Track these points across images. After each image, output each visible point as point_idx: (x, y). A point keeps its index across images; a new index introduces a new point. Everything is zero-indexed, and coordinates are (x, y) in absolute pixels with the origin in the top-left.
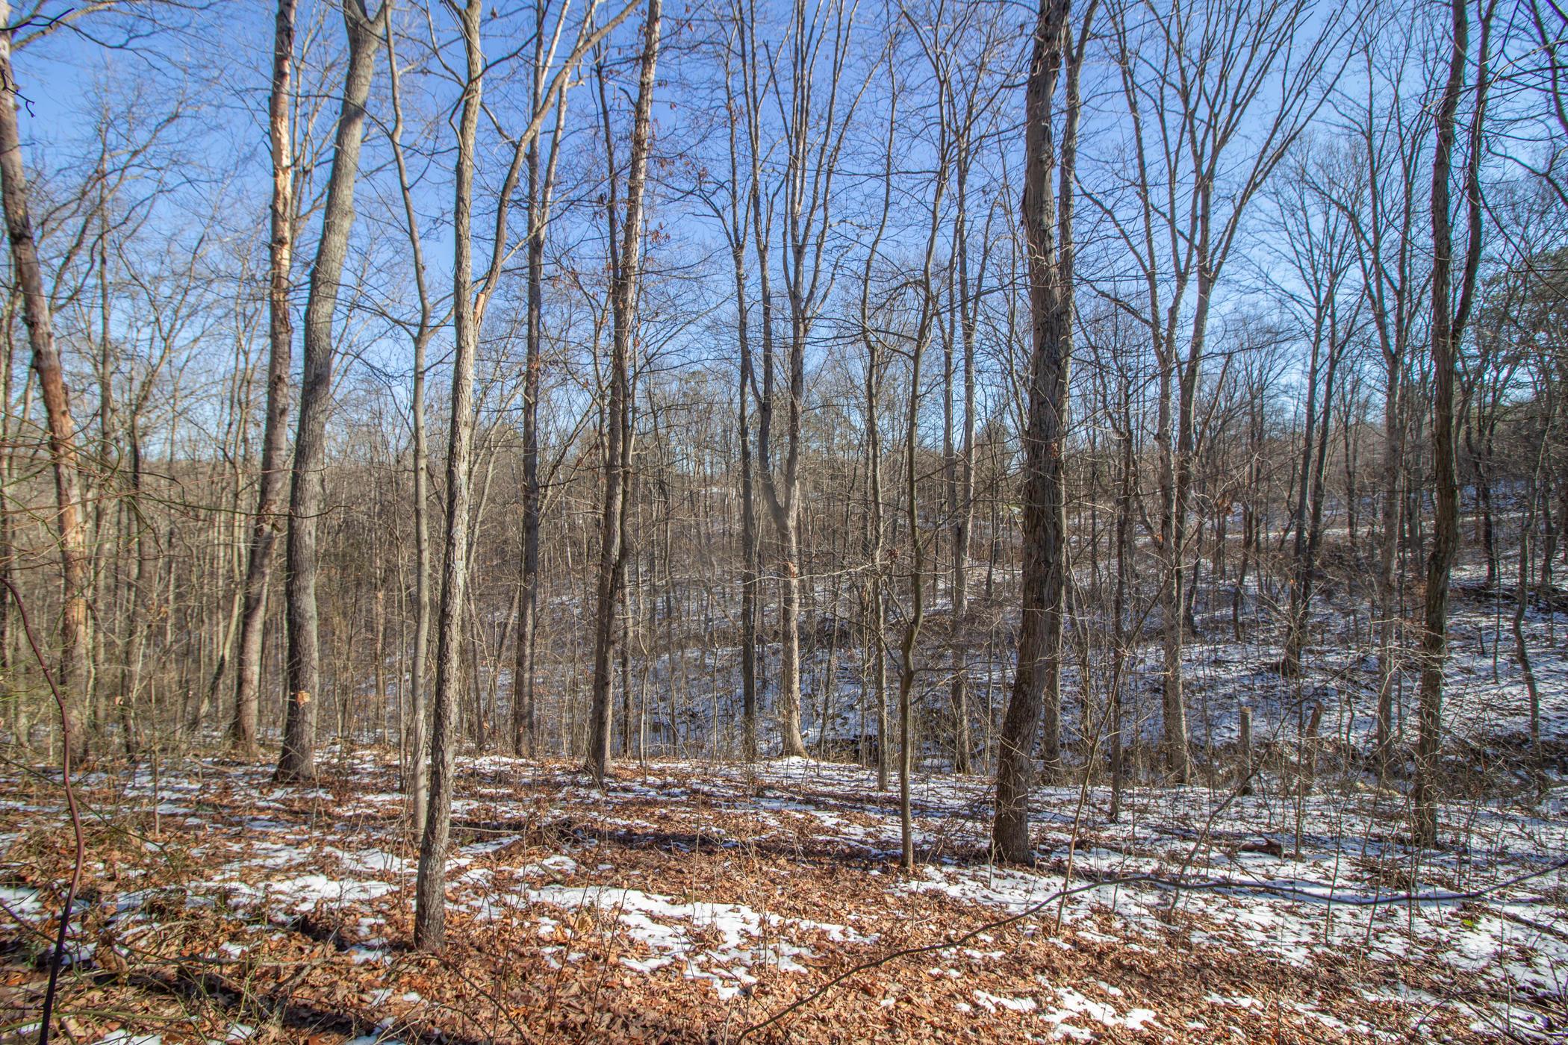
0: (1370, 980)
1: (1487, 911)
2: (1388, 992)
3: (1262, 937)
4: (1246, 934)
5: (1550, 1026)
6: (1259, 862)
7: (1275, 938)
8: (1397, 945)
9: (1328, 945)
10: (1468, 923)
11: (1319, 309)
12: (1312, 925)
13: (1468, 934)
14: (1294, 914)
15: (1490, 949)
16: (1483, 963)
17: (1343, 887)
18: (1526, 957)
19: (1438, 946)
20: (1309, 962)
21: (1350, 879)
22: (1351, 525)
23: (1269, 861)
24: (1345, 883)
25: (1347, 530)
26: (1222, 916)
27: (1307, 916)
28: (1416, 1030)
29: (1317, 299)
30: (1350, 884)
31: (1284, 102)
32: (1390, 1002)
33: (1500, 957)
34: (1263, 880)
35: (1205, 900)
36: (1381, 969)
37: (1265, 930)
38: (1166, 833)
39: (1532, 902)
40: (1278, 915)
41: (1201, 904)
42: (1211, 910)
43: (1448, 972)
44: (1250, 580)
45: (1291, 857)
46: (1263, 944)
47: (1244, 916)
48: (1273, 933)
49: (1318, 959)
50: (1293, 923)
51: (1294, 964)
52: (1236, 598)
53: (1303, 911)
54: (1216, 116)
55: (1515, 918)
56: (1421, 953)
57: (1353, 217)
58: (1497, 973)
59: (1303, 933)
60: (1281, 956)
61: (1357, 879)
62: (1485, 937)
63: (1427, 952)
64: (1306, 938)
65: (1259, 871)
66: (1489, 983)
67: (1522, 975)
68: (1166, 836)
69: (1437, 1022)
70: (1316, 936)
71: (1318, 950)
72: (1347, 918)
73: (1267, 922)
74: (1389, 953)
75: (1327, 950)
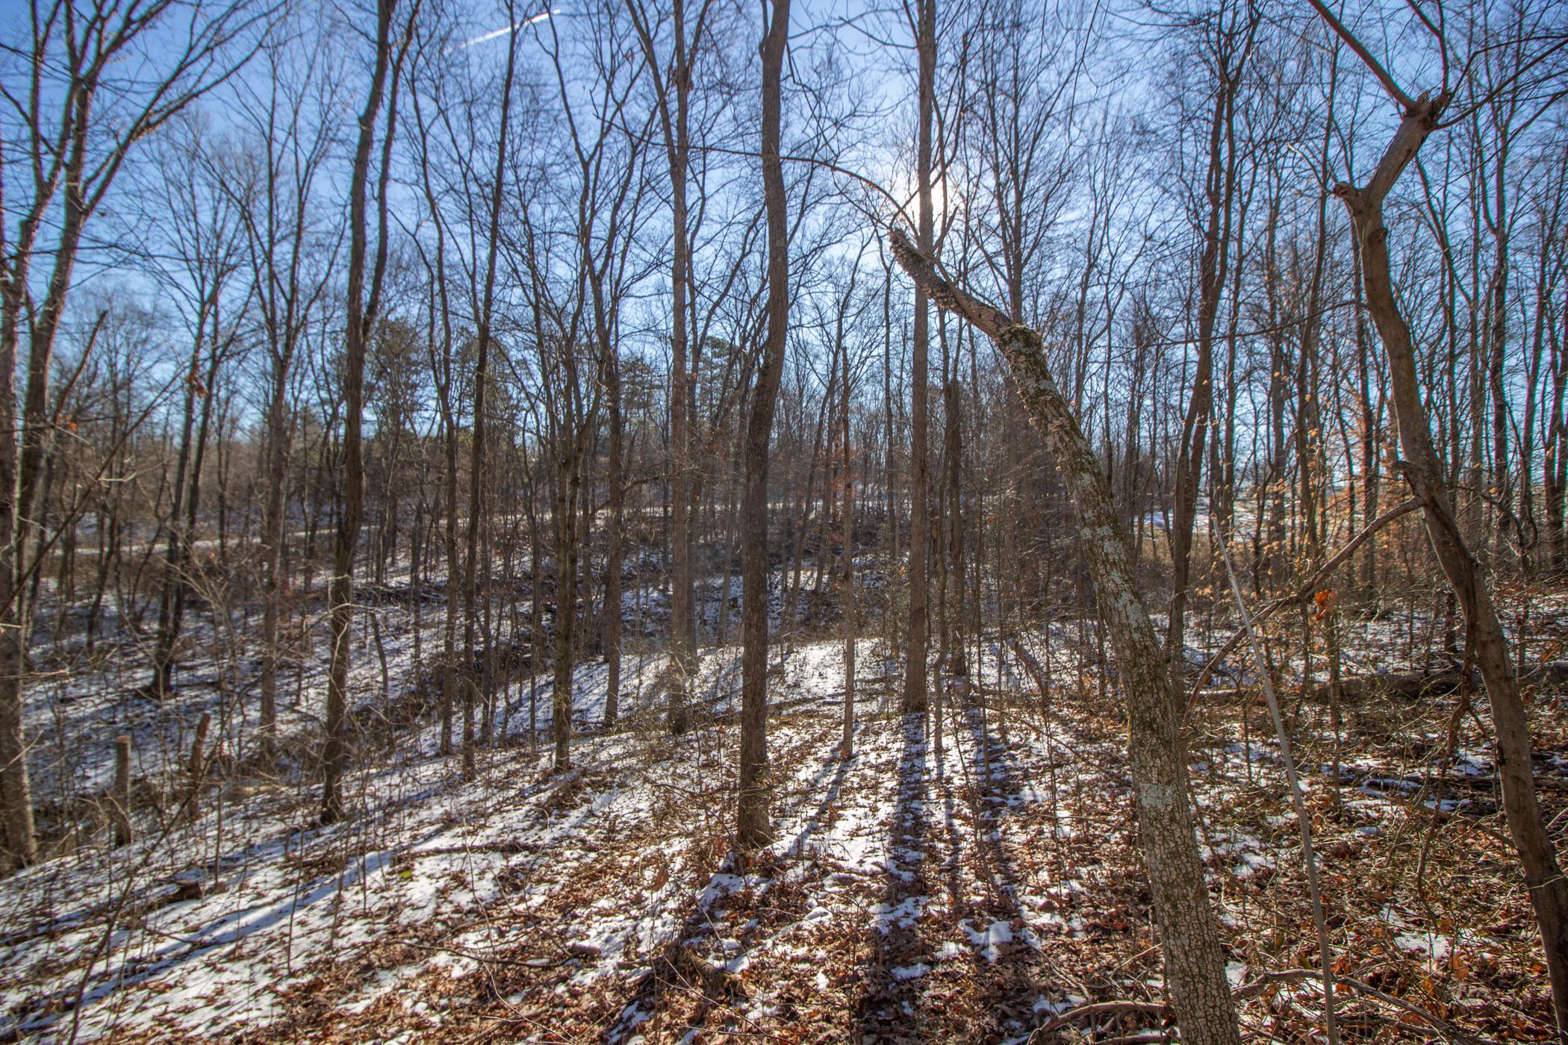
0: (350, 988)
1: (414, 856)
2: (371, 990)
3: (210, 1013)
4: (186, 1021)
5: (502, 934)
6: (174, 915)
7: (227, 1004)
8: (357, 932)
9: (292, 974)
10: (406, 874)
11: (203, 303)
12: (264, 961)
13: (411, 885)
14: (241, 958)
15: (432, 890)
16: (432, 906)
17: (279, 899)
18: (459, 880)
19: (395, 909)
20: (279, 1010)
21: (283, 886)
22: (222, 537)
23: (185, 909)
24: (279, 892)
25: (218, 542)
26: (141, 1017)
27: (254, 953)
28: (414, 1015)
29: (202, 292)
30: (284, 891)
31: (191, 49)
32: (378, 1000)
33: (442, 893)
34: (186, 936)
35: (112, 1009)
36: (355, 969)
37: (210, 1001)
38: (17, 942)
39: (438, 833)
40: (221, 971)
41: (107, 1017)
42: (125, 1018)
43: (411, 932)
44: (109, 599)
45: (212, 891)
46: (215, 1022)
47: (177, 998)
48: (221, 1001)
49: (286, 999)
50: (240, 971)
51: (264, 1023)
52: (92, 620)
53: (245, 950)
54: (104, 20)
55: (438, 851)
56: (381, 927)
57: (247, 217)
58: (447, 908)
59: (257, 977)
60: (244, 1024)
61: (292, 882)
62: (423, 880)
63: (387, 922)
64: (264, 981)
65: (174, 928)
66: (444, 922)
67: (463, 898)
68: (20, 946)
69: (427, 993)
70: (273, 971)
71: (282, 988)
72: (297, 931)
73: (208, 989)
74: (354, 946)
75: (292, 981)
